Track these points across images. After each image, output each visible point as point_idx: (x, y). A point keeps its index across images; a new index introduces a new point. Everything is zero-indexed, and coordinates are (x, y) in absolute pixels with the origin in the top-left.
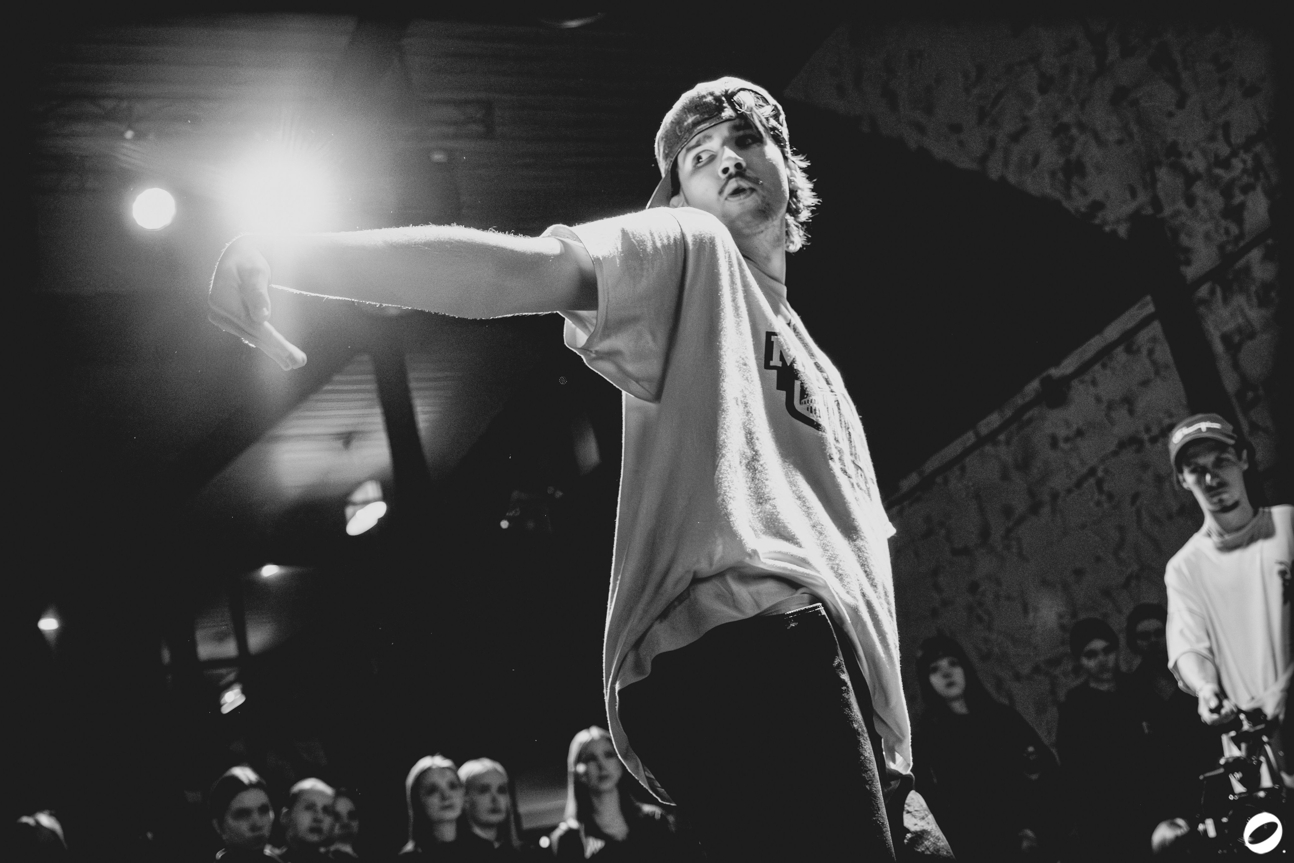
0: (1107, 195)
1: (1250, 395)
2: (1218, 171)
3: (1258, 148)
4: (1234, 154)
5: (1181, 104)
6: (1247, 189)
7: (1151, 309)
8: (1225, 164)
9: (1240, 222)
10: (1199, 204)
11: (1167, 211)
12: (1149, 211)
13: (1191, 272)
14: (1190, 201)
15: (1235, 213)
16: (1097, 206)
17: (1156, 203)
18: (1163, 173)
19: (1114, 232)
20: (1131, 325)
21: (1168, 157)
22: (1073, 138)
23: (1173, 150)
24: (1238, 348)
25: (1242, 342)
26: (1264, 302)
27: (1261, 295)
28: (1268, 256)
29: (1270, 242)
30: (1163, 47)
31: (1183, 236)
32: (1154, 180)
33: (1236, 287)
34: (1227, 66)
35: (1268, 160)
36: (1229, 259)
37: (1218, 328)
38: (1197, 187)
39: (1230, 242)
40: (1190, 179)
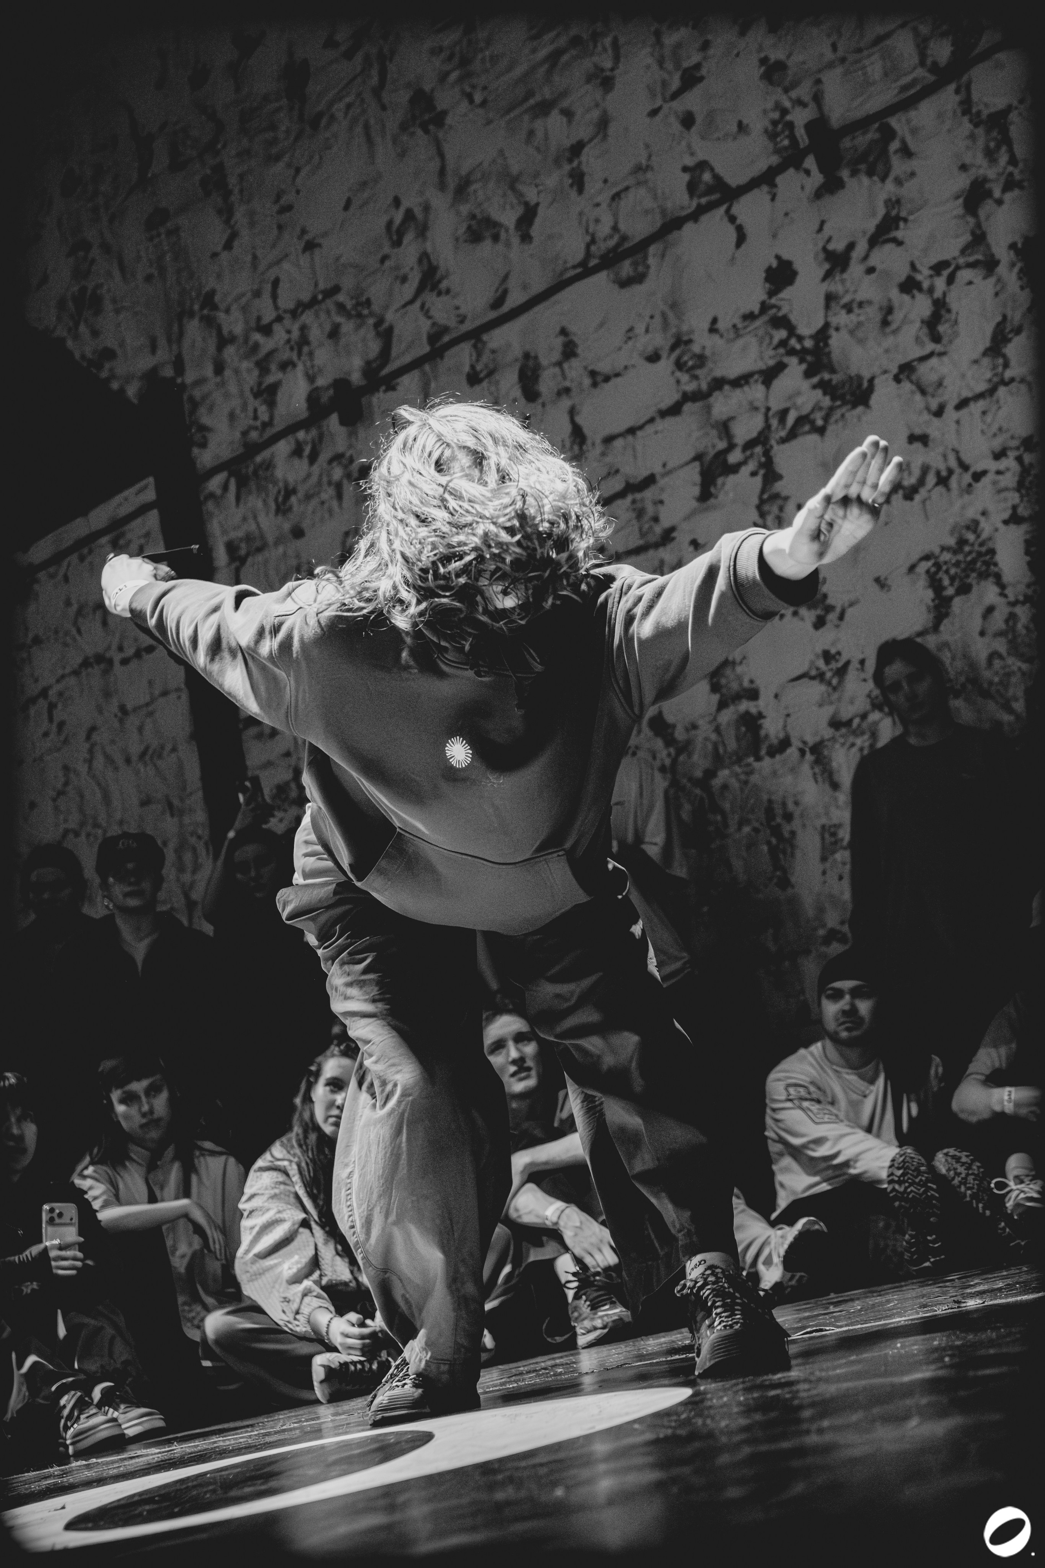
0: (122, 344)
2: (257, 337)
3: (307, 317)
4: (279, 319)
5: (228, 246)
6: (285, 366)
7: (150, 495)
8: (267, 330)
9: (271, 404)
10: (228, 373)
11: (190, 377)
12: (168, 372)
13: (206, 458)
14: (219, 369)
15: (268, 393)
16: (109, 354)
17: (179, 365)
18: (193, 327)
19: (122, 391)
20: (124, 511)
21: (202, 308)
22: (93, 261)
23: (209, 300)
24: (243, 560)
25: (248, 555)
26: (282, 509)
27: (280, 499)
28: (297, 452)
29: (301, 435)
30: (219, 169)
31: (202, 410)
32: (181, 334)
33: (253, 485)
34: (289, 208)
35: (316, 334)
36: (251, 449)
37: (224, 532)
38: (230, 352)
39: (256, 428)
40: (223, 342)
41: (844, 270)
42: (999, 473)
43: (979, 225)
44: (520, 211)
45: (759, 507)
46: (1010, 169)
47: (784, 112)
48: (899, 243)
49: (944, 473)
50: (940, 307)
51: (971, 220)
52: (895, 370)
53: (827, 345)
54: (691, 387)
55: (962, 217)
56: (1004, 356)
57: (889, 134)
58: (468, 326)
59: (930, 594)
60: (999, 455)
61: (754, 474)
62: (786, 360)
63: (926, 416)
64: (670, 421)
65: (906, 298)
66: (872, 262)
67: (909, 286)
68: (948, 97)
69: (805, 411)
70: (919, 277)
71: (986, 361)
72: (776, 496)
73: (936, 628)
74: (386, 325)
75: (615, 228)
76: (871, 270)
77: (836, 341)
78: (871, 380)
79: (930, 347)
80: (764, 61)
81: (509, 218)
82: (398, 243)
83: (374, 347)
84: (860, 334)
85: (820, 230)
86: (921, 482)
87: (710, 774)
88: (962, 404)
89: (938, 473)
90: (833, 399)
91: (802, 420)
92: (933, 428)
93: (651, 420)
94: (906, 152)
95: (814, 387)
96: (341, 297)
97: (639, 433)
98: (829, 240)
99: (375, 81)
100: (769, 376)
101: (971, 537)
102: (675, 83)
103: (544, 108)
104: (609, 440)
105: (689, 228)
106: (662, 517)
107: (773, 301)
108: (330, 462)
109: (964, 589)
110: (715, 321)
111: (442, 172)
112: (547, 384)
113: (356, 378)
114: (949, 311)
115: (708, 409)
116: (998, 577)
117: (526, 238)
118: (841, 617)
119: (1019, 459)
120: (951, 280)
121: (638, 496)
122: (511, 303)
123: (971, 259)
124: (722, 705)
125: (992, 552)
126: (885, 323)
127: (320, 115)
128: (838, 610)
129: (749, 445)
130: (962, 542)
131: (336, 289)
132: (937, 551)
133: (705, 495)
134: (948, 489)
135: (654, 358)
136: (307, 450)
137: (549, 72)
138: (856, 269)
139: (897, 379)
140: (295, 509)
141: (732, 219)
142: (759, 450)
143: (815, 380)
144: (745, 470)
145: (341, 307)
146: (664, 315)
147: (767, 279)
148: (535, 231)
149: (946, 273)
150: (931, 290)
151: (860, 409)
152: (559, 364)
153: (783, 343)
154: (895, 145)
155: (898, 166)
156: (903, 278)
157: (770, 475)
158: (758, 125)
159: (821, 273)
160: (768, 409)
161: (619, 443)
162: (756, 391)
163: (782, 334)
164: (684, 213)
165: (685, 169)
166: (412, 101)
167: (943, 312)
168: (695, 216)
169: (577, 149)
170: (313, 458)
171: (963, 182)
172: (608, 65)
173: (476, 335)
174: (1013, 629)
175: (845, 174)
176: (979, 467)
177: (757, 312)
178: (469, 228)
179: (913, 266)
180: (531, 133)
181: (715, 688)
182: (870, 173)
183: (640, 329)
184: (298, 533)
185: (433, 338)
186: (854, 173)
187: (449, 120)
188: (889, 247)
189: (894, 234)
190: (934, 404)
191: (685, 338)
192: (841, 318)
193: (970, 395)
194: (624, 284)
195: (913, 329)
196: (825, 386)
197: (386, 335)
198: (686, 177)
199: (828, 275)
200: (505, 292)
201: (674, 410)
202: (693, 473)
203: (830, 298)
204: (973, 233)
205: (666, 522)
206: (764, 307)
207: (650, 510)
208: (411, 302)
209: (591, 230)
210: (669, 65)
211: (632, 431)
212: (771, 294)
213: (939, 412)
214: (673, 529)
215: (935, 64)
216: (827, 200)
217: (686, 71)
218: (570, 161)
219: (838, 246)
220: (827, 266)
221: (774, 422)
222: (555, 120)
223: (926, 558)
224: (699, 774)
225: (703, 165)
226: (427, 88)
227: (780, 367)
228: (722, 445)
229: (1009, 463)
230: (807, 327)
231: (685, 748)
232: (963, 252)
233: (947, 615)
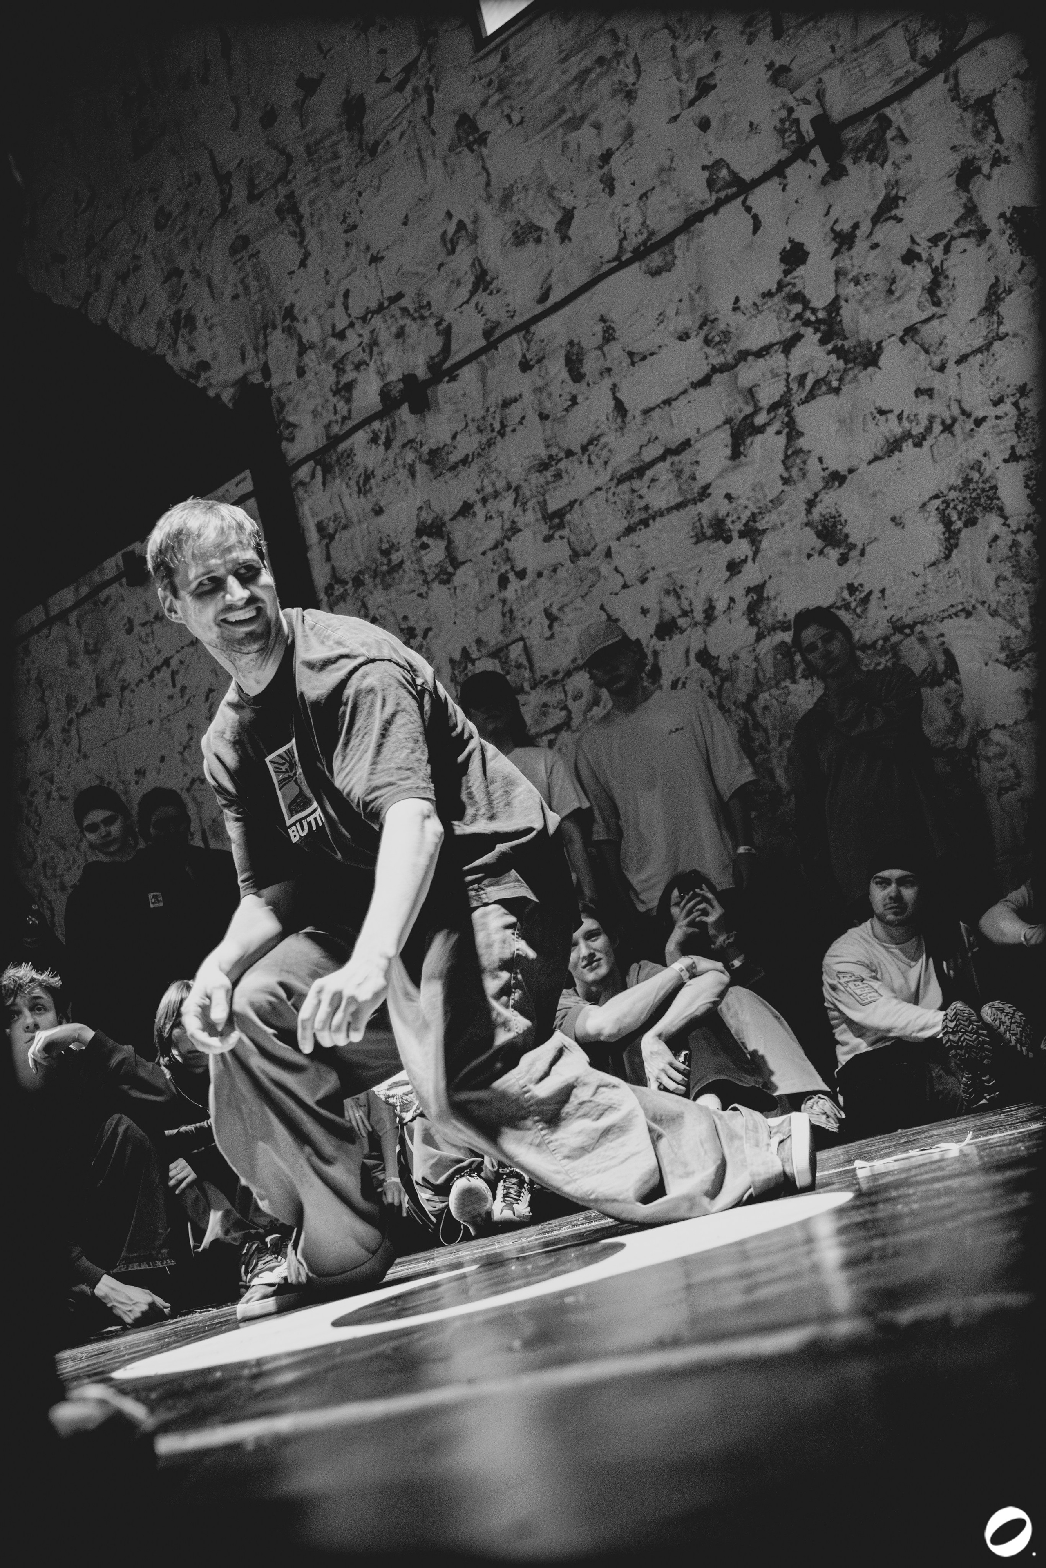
0: (215, 356)
1: (338, 590)
2: (333, 342)
3: (377, 321)
4: (352, 325)
5: (303, 264)
6: (359, 366)
7: (248, 486)
8: (341, 336)
9: (348, 401)
10: (309, 375)
11: (275, 381)
12: (257, 378)
13: (294, 450)
14: (301, 372)
15: (345, 390)
16: (204, 366)
17: (266, 373)
18: (277, 337)
19: (218, 397)
21: (284, 319)
22: (185, 286)
23: (289, 313)
24: (332, 537)
25: (336, 531)
26: (363, 490)
27: (361, 484)
28: (374, 440)
29: (376, 425)
30: (291, 196)
31: (290, 408)
32: (266, 345)
33: (337, 470)
34: (355, 227)
35: (384, 336)
36: (334, 441)
37: (314, 514)
38: (310, 357)
39: (337, 422)
40: (303, 349)
41: (850, 248)
42: (998, 418)
43: (970, 199)
44: (559, 215)
45: (783, 462)
46: (998, 146)
47: (791, 110)
48: (900, 220)
49: (949, 421)
50: (938, 273)
51: (964, 195)
52: (900, 334)
53: (838, 314)
54: (719, 360)
55: (956, 193)
56: (998, 315)
57: (885, 123)
58: (518, 320)
59: (941, 528)
60: (997, 402)
61: (779, 433)
62: (802, 330)
63: (930, 372)
64: (701, 391)
65: (907, 268)
66: (876, 238)
67: (910, 258)
68: (937, 86)
69: (822, 374)
70: (918, 249)
71: (982, 320)
72: (798, 452)
73: (947, 557)
74: (444, 325)
75: (644, 224)
76: (875, 246)
77: (847, 312)
78: (879, 344)
79: (931, 310)
80: (770, 66)
81: (548, 222)
82: (452, 252)
83: (437, 345)
84: (867, 302)
85: (828, 213)
86: (929, 429)
87: (752, 697)
88: (962, 359)
89: (943, 422)
90: (846, 363)
91: (817, 383)
92: (936, 381)
93: (685, 392)
94: (902, 138)
95: (829, 353)
96: (403, 303)
97: (674, 403)
98: (836, 221)
99: (423, 109)
100: (788, 345)
101: (975, 476)
102: (692, 93)
103: (575, 123)
104: (647, 412)
105: (710, 219)
106: (698, 476)
107: (788, 279)
108: (404, 446)
109: (971, 522)
110: (737, 300)
111: (488, 184)
112: (590, 367)
113: (422, 373)
114: (947, 277)
115: (735, 379)
116: (1001, 509)
117: (565, 238)
118: (862, 554)
119: (1016, 404)
120: (947, 250)
121: (676, 459)
122: (554, 298)
123: (965, 230)
124: (760, 637)
125: (995, 488)
126: (890, 292)
127: (377, 144)
128: (860, 547)
129: (773, 407)
130: (967, 481)
131: (400, 296)
132: (945, 492)
133: (736, 454)
134: (953, 435)
135: (684, 337)
136: (383, 439)
137: (579, 90)
138: (861, 246)
139: (903, 341)
140: (375, 491)
141: (748, 209)
142: (781, 411)
143: (830, 347)
144: (771, 430)
145: (405, 310)
146: (692, 299)
147: (782, 260)
148: (571, 233)
149: (942, 244)
150: (930, 261)
151: (870, 369)
152: (600, 348)
153: (799, 316)
154: (890, 133)
155: (896, 151)
156: (904, 252)
157: (792, 432)
158: (768, 122)
159: (830, 251)
160: (789, 375)
161: (655, 414)
162: (777, 359)
163: (797, 308)
164: (704, 208)
165: (704, 168)
166: (458, 125)
167: (941, 279)
168: (714, 209)
169: (606, 157)
170: (388, 445)
171: (954, 161)
172: (631, 79)
173: (525, 327)
174: (1017, 554)
175: (847, 162)
176: (981, 414)
177: (774, 290)
178: (515, 233)
179: (913, 241)
180: (565, 145)
181: (753, 622)
182: (871, 159)
183: (671, 312)
184: (378, 511)
185: (487, 334)
186: (856, 160)
187: (491, 139)
188: (891, 223)
189: (893, 213)
190: (937, 361)
191: (712, 317)
192: (848, 290)
193: (968, 350)
194: (655, 273)
195: (915, 295)
196: (839, 352)
197: (447, 333)
198: (705, 174)
199: (837, 252)
200: (549, 288)
201: (705, 381)
202: (724, 436)
203: (839, 274)
204: (965, 206)
205: (702, 480)
206: (780, 286)
207: (687, 471)
208: (467, 302)
209: (623, 227)
210: (685, 76)
211: (667, 402)
212: (786, 273)
213: (942, 368)
214: (708, 486)
215: (924, 57)
216: (832, 186)
217: (700, 80)
218: (601, 167)
219: (844, 226)
220: (835, 245)
221: (794, 386)
222: (586, 130)
223: (936, 497)
224: (743, 698)
225: (720, 163)
226: (471, 113)
227: (797, 337)
228: (749, 410)
229: (1006, 407)
230: (820, 300)
231: (728, 677)
232: (957, 223)
233: (956, 545)
